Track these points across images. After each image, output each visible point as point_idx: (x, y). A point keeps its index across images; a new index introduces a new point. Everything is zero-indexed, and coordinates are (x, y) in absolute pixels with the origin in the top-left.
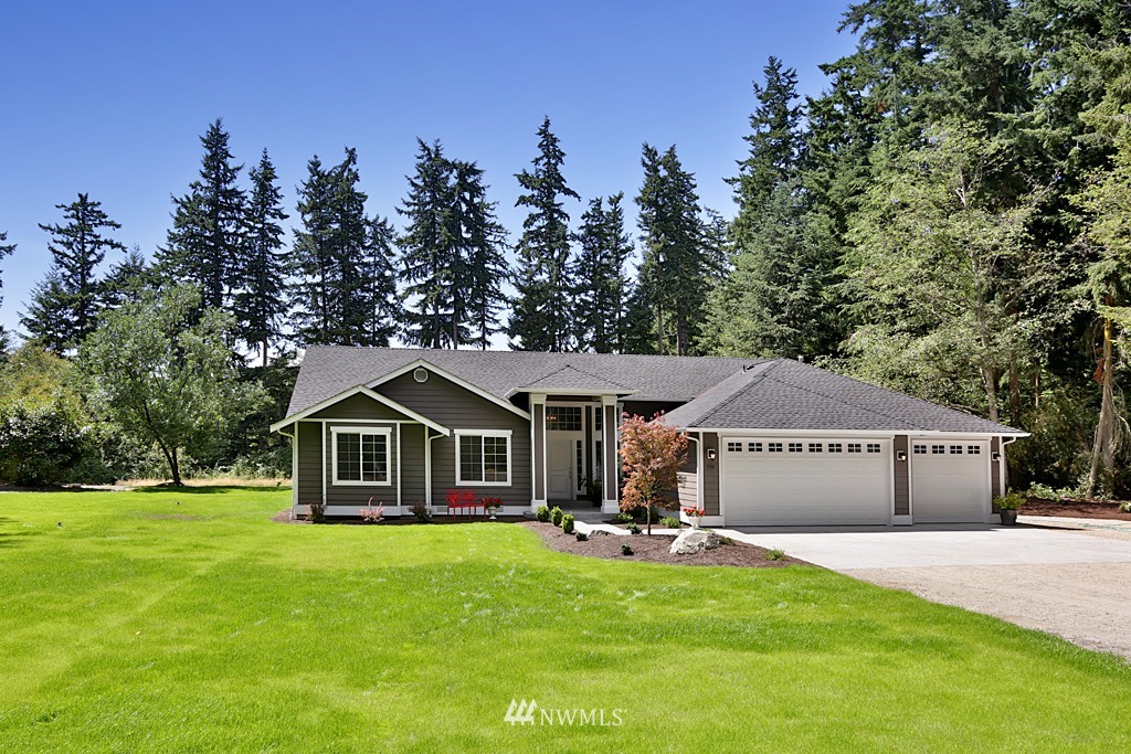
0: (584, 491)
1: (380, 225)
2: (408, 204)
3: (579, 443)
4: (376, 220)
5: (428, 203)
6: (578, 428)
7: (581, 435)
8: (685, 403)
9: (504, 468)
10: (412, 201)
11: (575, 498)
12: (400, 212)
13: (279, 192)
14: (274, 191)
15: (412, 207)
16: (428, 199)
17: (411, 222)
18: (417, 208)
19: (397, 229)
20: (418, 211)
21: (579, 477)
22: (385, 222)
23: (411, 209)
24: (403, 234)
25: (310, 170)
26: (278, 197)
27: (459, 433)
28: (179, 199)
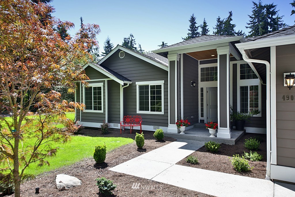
1: (240, 33)
2: (249, 24)
4: (238, 32)
5: (257, 22)
9: (160, 103)
10: (250, 23)
12: (247, 27)
13: (208, 30)
14: (207, 30)
15: (251, 25)
16: (257, 21)
17: (250, 30)
18: (252, 25)
19: (245, 33)
20: (253, 26)
22: (241, 32)
23: (250, 26)
24: (247, 34)
25: (217, 21)
26: (208, 31)
27: (138, 84)
28: (184, 38)
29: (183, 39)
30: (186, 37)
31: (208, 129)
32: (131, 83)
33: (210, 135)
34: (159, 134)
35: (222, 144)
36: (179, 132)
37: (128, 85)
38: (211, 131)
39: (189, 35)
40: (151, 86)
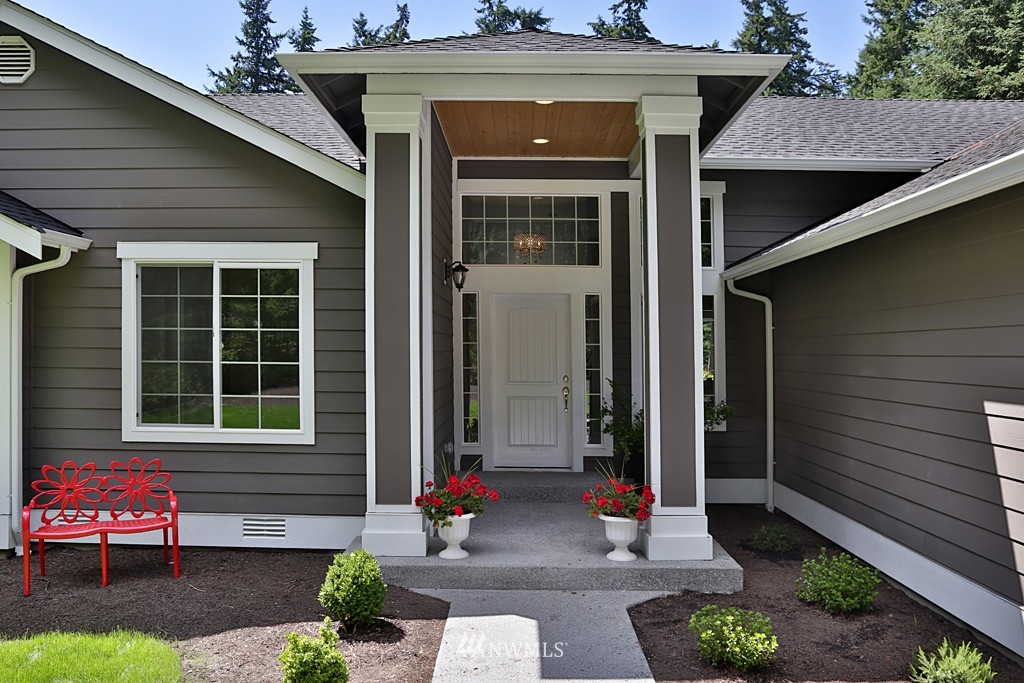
0: (606, 447)
3: (592, 304)
6: (592, 258)
7: (597, 279)
8: (918, 174)
9: (291, 378)
11: (579, 467)
21: (594, 402)
27: (133, 254)
28: (217, 72)
29: (214, 74)
30: (228, 71)
31: (603, 517)
32: (82, 243)
33: (612, 548)
34: (359, 586)
35: (687, 592)
36: (435, 547)
37: (63, 260)
38: (619, 529)
39: (241, 65)
40: (224, 271)
